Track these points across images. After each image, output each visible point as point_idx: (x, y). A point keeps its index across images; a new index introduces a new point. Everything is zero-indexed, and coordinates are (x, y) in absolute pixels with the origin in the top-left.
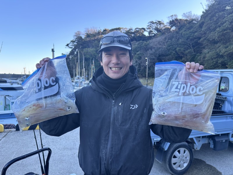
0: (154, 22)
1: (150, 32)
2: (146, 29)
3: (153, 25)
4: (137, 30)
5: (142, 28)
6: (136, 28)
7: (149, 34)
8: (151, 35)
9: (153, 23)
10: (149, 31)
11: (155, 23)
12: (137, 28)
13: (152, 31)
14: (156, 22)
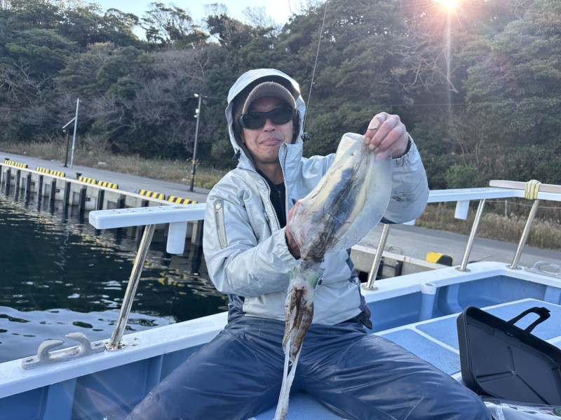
0: (167, 7)
1: (152, 32)
2: (141, 21)
3: (163, 14)
4: (116, 14)
5: (129, 14)
6: (111, 9)
7: (148, 37)
8: (153, 40)
9: (163, 10)
11: (167, 10)
12: (115, 10)
13: (157, 31)
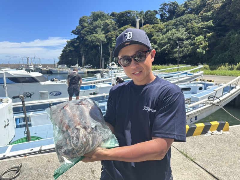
2: (158, 12)
10: (161, 13)
14: (170, 3)
